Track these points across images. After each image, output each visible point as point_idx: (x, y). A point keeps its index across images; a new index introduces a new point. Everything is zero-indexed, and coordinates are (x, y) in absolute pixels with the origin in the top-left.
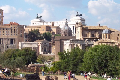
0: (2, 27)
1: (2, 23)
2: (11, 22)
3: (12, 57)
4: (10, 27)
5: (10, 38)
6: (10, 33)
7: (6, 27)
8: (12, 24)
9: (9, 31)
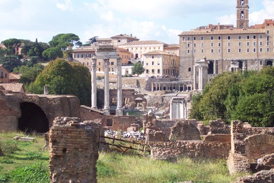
0: (245, 32)
1: (245, 24)
2: (266, 20)
3: (229, 96)
4: (264, 31)
5: (264, 57)
6: (265, 46)
7: (254, 31)
8: (268, 25)
9: (260, 40)
